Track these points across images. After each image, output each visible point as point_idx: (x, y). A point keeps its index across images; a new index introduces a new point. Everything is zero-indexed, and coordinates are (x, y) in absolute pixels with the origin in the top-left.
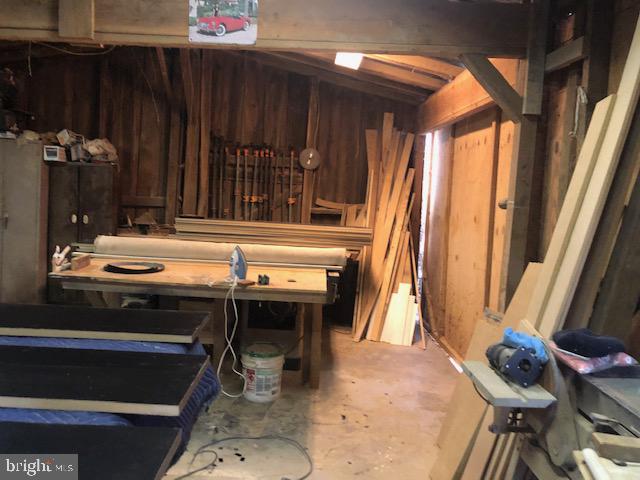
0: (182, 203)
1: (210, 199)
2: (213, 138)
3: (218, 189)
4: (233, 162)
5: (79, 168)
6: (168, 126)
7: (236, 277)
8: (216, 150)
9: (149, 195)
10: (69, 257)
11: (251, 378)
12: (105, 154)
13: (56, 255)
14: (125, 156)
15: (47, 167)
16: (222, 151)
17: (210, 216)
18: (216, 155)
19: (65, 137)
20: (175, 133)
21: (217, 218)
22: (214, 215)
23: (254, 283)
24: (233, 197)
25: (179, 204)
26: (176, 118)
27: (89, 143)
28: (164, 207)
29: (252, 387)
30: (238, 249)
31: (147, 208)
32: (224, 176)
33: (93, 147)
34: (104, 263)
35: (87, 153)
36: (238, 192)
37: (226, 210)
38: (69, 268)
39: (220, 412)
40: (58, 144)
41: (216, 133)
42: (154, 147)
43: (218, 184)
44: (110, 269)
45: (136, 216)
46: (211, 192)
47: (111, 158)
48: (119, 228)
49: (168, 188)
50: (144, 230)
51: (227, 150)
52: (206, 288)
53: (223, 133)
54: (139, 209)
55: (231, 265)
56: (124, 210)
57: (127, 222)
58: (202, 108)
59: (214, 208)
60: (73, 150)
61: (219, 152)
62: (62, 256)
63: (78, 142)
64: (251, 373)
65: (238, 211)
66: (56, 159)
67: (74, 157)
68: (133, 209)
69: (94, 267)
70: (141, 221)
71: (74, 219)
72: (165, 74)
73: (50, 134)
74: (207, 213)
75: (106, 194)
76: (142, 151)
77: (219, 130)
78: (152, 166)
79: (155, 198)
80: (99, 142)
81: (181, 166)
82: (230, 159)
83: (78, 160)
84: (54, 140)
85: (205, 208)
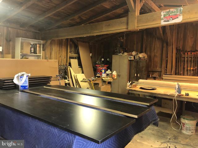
0: (166, 70)
1: (176, 69)
2: (177, 49)
3: (179, 66)
4: (184, 57)
5: (137, 61)
6: (163, 47)
7: (177, 93)
8: (178, 54)
9: (157, 68)
10: (131, 84)
11: (184, 126)
12: (144, 57)
13: (128, 84)
14: (150, 57)
15: (129, 62)
16: (180, 54)
17: (176, 74)
18: (178, 55)
19: (134, 53)
20: (165, 49)
21: (178, 75)
22: (177, 74)
23: (183, 95)
24: (184, 68)
25: (165, 70)
26: (165, 45)
27: (140, 54)
28: (161, 72)
29: (184, 129)
30: (178, 84)
31: (156, 72)
32: (181, 61)
33: (141, 55)
34: (140, 87)
35: (139, 57)
36: (186, 66)
37: (181, 72)
38: (131, 87)
39: (172, 134)
40: (132, 55)
41: (178, 48)
42: (158, 54)
43: (179, 64)
44: (141, 88)
45: (153, 74)
46: (176, 67)
47: (145, 58)
48: (147, 78)
49: (162, 65)
50: (155, 78)
51: (182, 53)
52: (167, 95)
53: (181, 48)
54: (154, 72)
55: (175, 89)
56: (150, 72)
57: (150, 76)
58: (174, 41)
59: (177, 72)
60: (136, 57)
61: (179, 54)
62: (129, 84)
63: (137, 54)
64: (184, 124)
65: (186, 73)
66: (132, 59)
67: (136, 59)
68: (152, 72)
69: (137, 87)
70: (154, 76)
71: (136, 75)
72: (161, 32)
73: (130, 53)
74: (175, 73)
75: (144, 68)
76: (155, 56)
77: (179, 47)
78: (158, 59)
79: (158, 69)
80: (143, 54)
81: (167, 59)
82: (183, 56)
83: (137, 59)
84: (131, 54)
85: (174, 72)
